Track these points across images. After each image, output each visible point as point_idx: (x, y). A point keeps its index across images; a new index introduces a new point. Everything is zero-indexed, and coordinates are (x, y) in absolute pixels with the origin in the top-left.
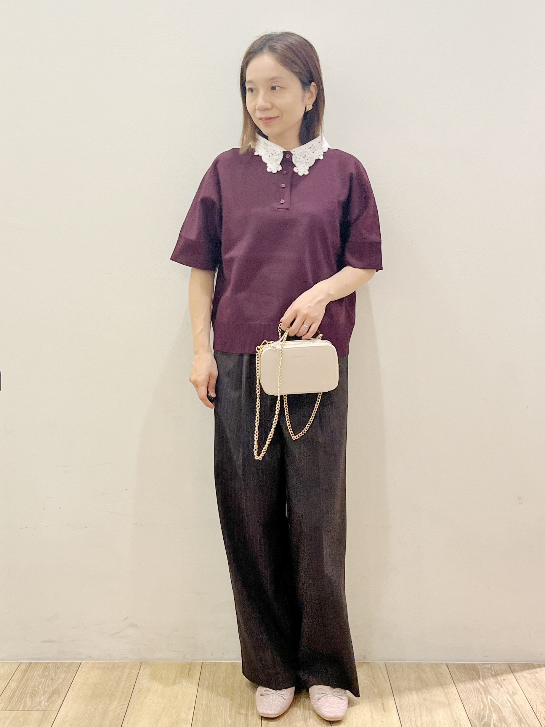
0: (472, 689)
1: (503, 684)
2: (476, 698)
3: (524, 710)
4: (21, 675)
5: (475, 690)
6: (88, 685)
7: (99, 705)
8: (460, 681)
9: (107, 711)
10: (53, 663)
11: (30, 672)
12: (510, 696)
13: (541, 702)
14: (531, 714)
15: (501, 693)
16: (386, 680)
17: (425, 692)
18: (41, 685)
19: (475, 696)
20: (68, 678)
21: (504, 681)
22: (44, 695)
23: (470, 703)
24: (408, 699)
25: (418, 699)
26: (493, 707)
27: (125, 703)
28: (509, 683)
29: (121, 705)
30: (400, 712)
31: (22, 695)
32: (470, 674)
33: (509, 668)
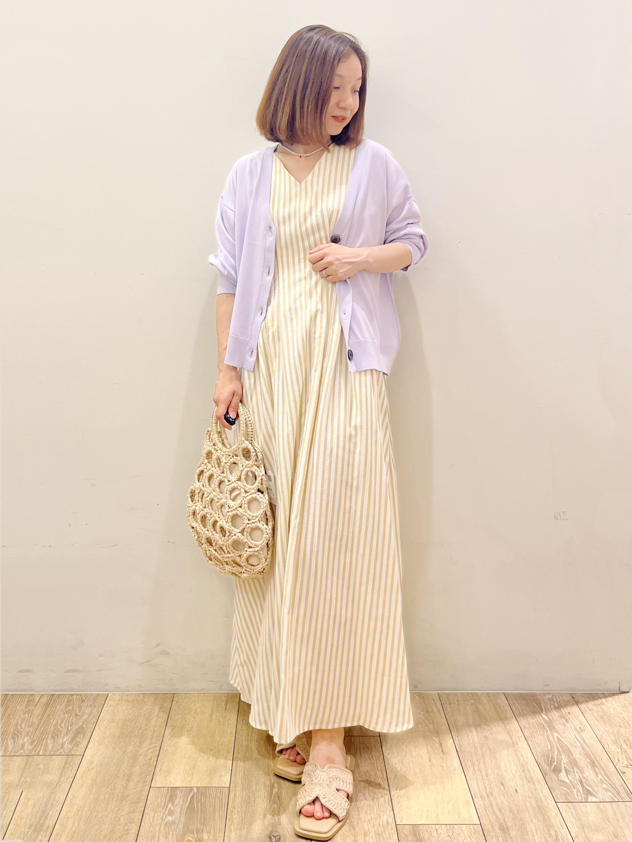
0: (536, 724)
1: (569, 718)
2: (541, 736)
3: (596, 751)
4: (42, 709)
5: (539, 726)
6: (116, 722)
7: (128, 748)
8: (523, 715)
9: (137, 755)
10: (77, 695)
11: (53, 706)
12: (579, 734)
13: (612, 740)
14: (603, 755)
15: (568, 730)
16: (441, 714)
17: (484, 729)
18: (64, 723)
19: (540, 734)
20: (94, 713)
21: (568, 714)
22: (67, 735)
23: (536, 741)
24: (468, 737)
25: (478, 738)
26: (561, 747)
27: (157, 744)
28: (575, 716)
29: (153, 748)
30: (461, 754)
31: (43, 736)
32: (531, 706)
33: (572, 699)
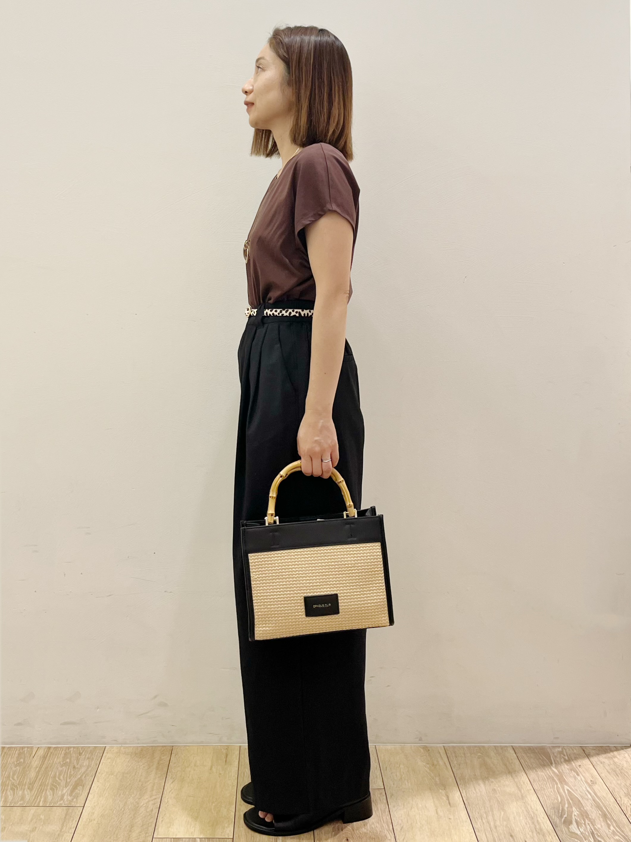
0: (545, 777)
1: (580, 771)
2: (551, 788)
3: (607, 802)
4: (40, 762)
5: (549, 780)
6: (115, 775)
7: (129, 799)
8: (531, 768)
9: (138, 807)
10: (74, 747)
11: (50, 758)
12: (590, 787)
13: (625, 793)
14: (615, 807)
15: (579, 783)
16: (446, 766)
17: (493, 782)
18: (62, 775)
19: (550, 786)
20: (92, 766)
21: (580, 767)
22: (66, 787)
23: (545, 794)
24: (475, 789)
25: (486, 790)
26: (572, 799)
27: (158, 796)
28: (586, 769)
29: (153, 799)
30: (468, 806)
31: (42, 787)
32: (540, 759)
33: (583, 752)
